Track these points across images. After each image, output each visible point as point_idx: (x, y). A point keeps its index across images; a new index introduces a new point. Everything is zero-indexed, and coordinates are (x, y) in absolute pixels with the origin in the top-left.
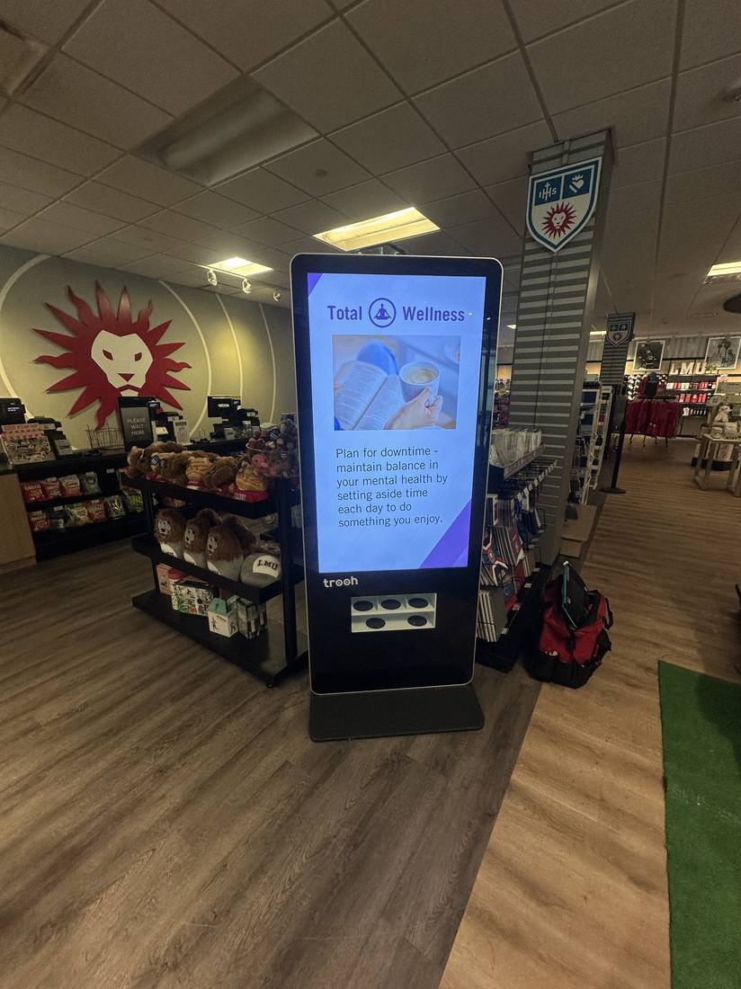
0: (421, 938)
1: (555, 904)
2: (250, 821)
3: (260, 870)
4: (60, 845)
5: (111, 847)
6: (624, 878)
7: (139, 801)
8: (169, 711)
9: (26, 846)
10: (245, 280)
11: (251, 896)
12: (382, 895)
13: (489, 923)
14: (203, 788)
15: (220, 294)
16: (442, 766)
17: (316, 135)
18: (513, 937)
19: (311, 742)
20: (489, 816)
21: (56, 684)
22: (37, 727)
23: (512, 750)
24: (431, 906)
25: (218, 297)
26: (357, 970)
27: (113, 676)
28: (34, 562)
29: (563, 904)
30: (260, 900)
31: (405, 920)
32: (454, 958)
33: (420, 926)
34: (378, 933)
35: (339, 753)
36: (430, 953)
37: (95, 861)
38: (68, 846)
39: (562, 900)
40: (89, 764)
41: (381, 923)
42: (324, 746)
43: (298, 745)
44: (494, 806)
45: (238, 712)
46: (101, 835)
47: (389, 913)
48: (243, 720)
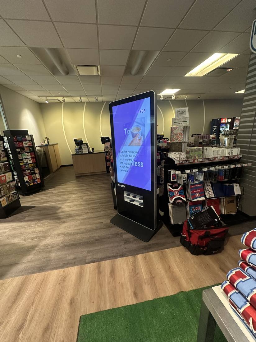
0: (88, 258)
1: (113, 277)
2: (89, 227)
3: (83, 233)
4: (70, 214)
5: (74, 218)
6: (133, 290)
7: (81, 215)
8: (98, 205)
9: (68, 212)
10: (174, 95)
11: (79, 235)
12: (91, 249)
13: (99, 267)
14: (89, 218)
15: (170, 101)
16: (126, 242)
17: (159, 52)
18: (99, 272)
19: (110, 222)
20: (122, 256)
21: (89, 194)
22: (82, 199)
23: (147, 251)
24: (94, 257)
25: (170, 102)
26: (77, 253)
27: (97, 196)
28: (106, 173)
29: (114, 279)
30: (79, 236)
31: (90, 254)
32: (89, 265)
33: (90, 257)
34: (85, 252)
35: (112, 226)
36: (87, 261)
37: (71, 219)
38: (71, 215)
39: (115, 278)
40: (82, 207)
41: (86, 252)
42: (111, 224)
43: (108, 221)
44: (126, 256)
45: (105, 211)
46: (75, 216)
47: (88, 252)
48: (105, 212)
